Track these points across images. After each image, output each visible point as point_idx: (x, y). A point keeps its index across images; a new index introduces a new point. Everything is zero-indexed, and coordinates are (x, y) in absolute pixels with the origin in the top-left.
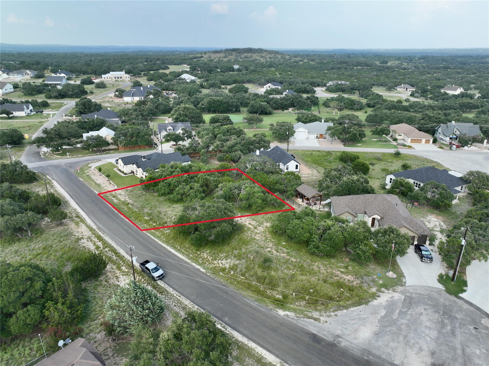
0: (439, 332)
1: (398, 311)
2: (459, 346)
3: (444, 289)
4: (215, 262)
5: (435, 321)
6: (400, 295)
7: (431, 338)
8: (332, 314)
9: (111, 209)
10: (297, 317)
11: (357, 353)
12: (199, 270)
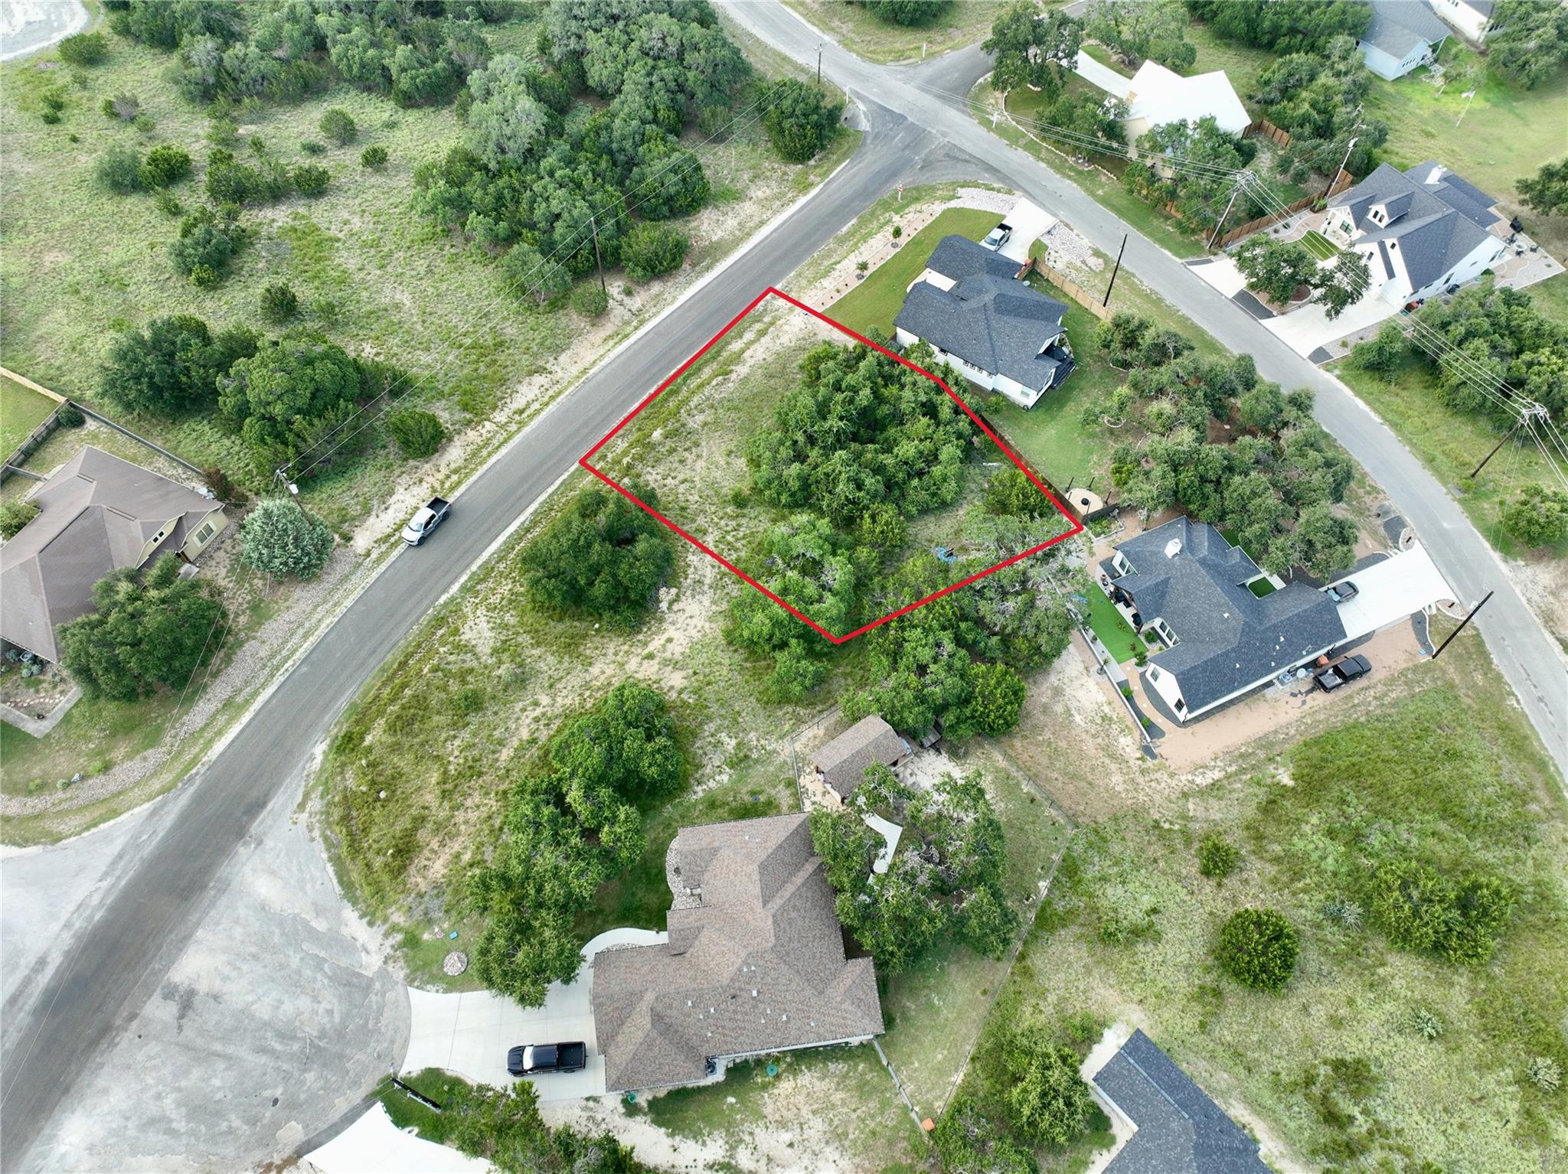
0: (266, 1025)
1: (322, 954)
2: (230, 1050)
3: (402, 1074)
4: (479, 612)
5: (297, 1023)
6: (375, 968)
7: (252, 1003)
8: (316, 833)
9: (689, 353)
10: (308, 776)
11: (223, 870)
12: (445, 591)
